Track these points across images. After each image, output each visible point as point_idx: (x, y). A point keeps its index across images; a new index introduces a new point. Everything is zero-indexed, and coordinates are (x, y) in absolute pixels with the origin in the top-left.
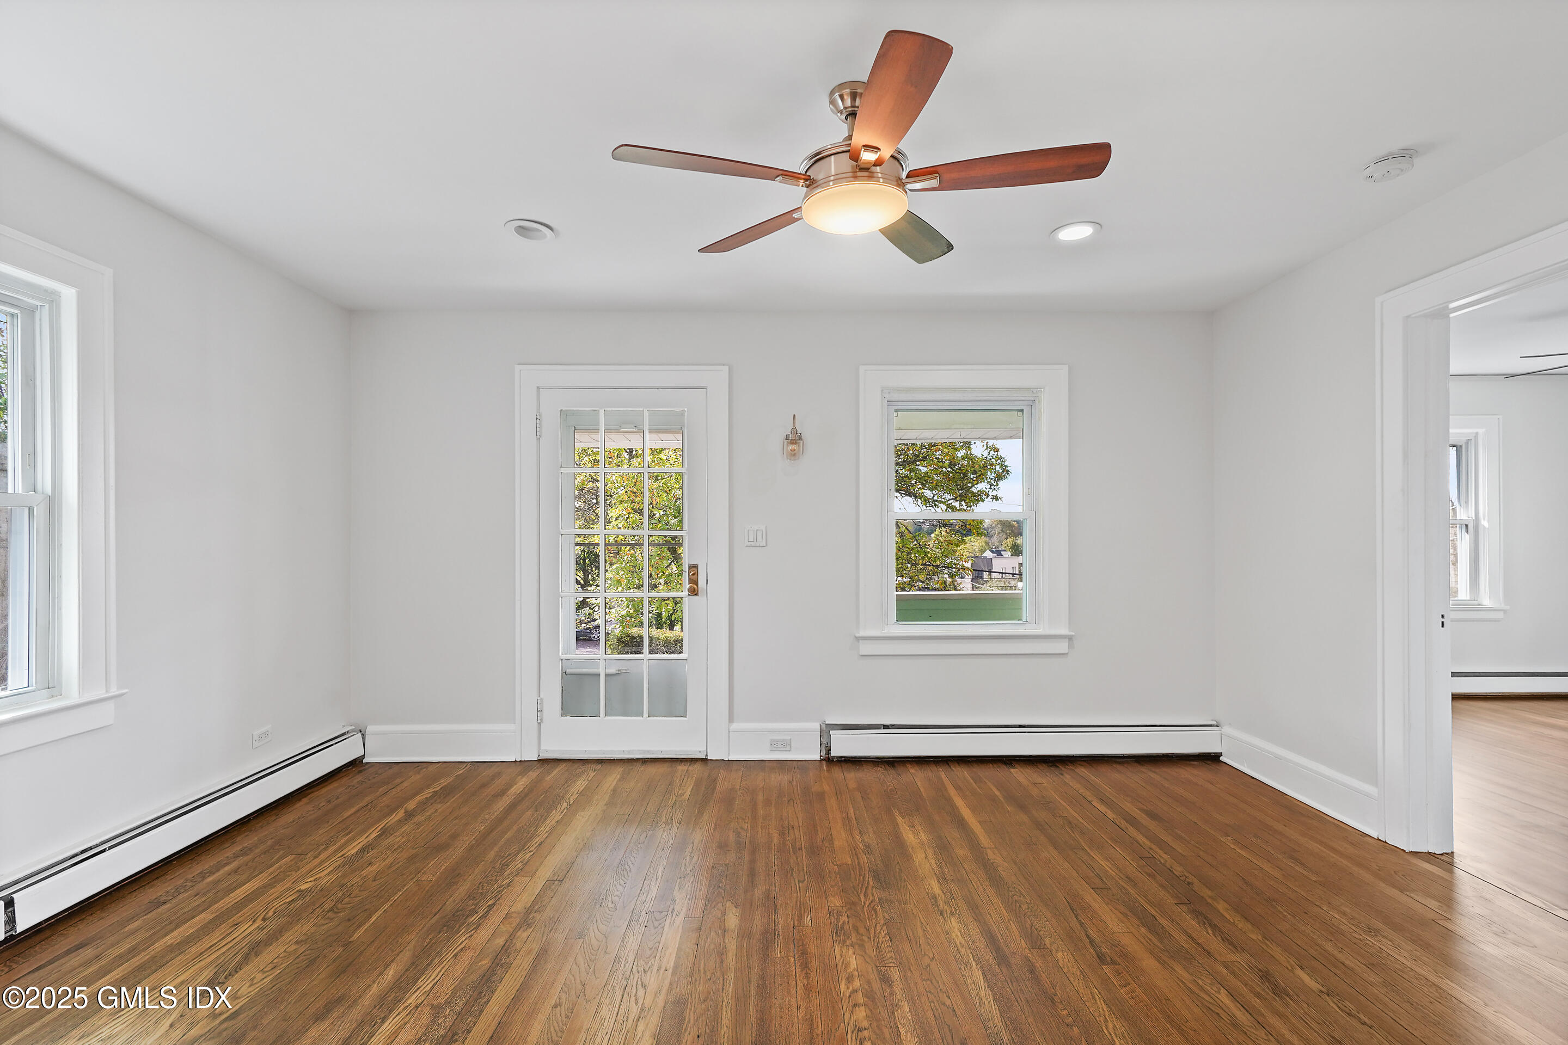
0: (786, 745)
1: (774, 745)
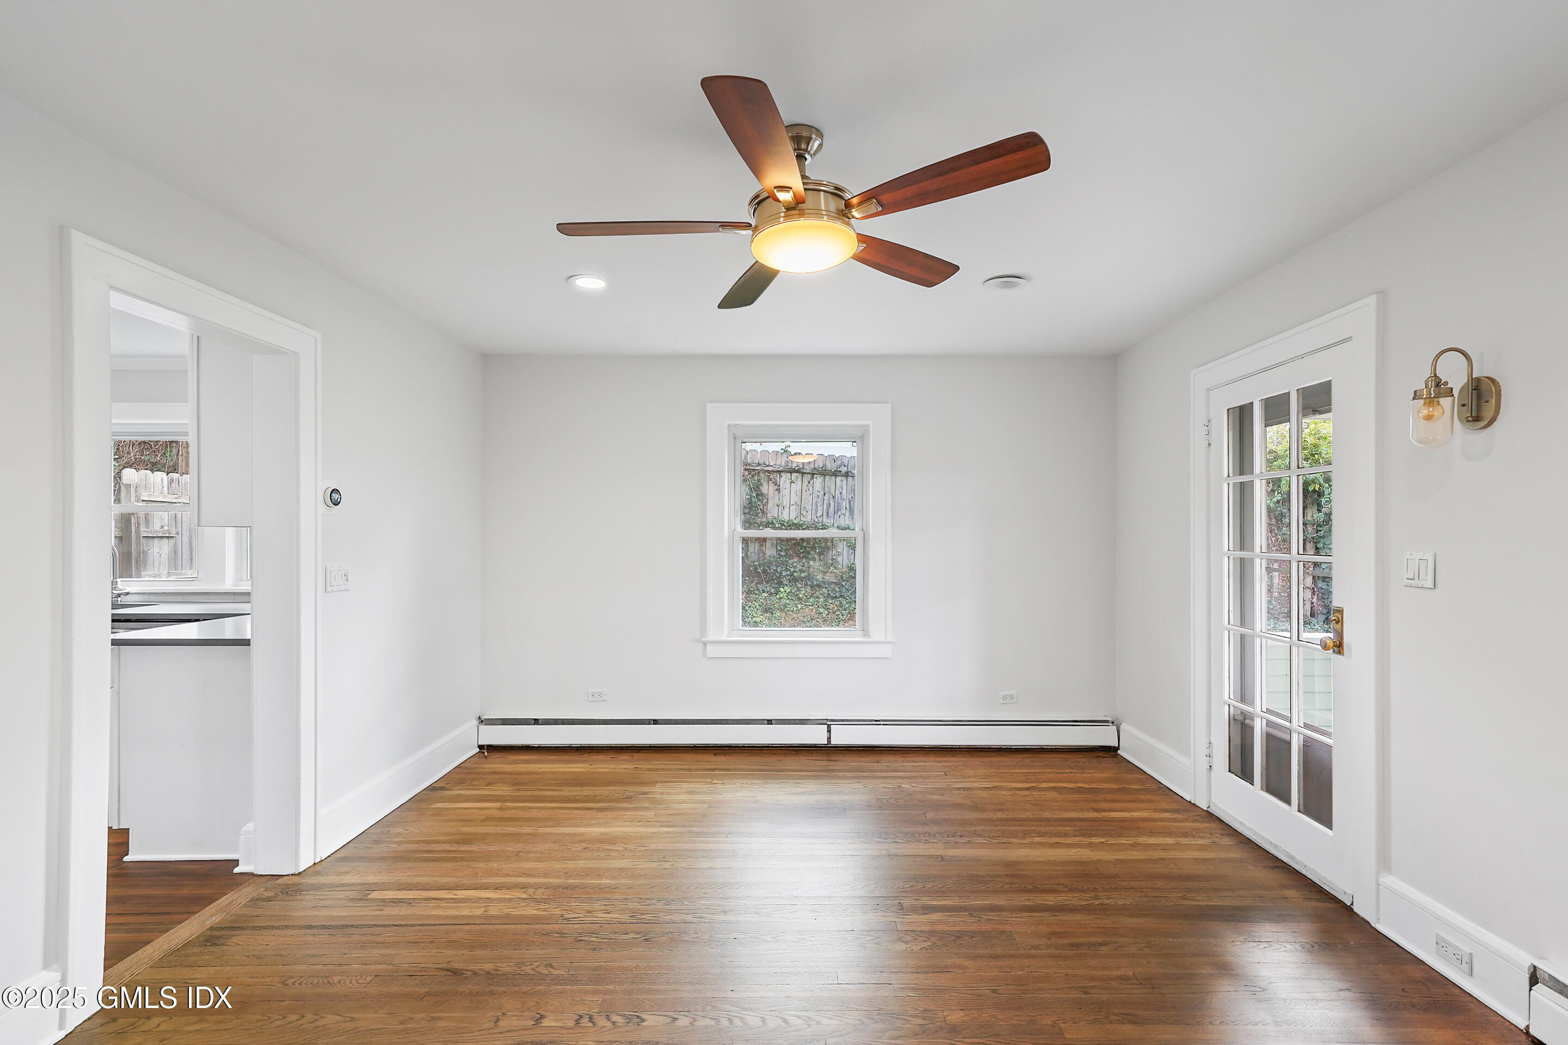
0: (1462, 961)
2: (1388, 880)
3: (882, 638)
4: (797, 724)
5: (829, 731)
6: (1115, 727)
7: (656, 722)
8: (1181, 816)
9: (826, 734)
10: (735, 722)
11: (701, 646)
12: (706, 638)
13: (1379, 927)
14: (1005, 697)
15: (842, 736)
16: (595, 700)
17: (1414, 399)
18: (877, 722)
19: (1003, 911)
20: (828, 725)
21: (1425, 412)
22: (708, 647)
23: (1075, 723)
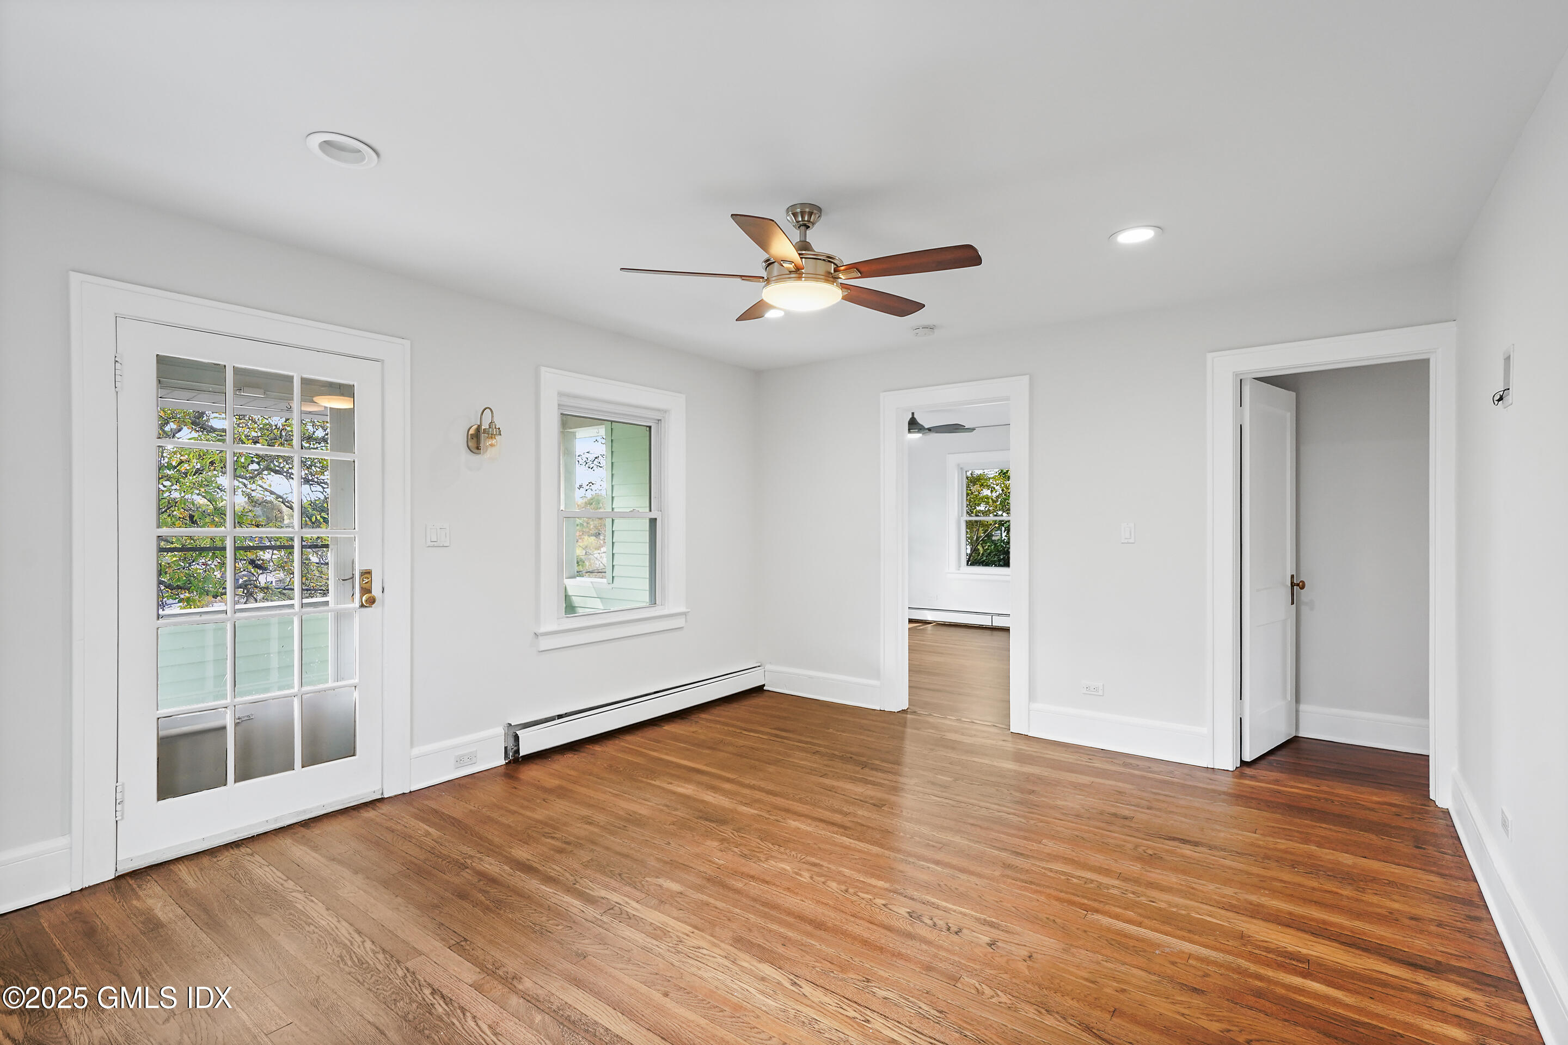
0: (472, 759)
1: (460, 762)
2: (416, 751)
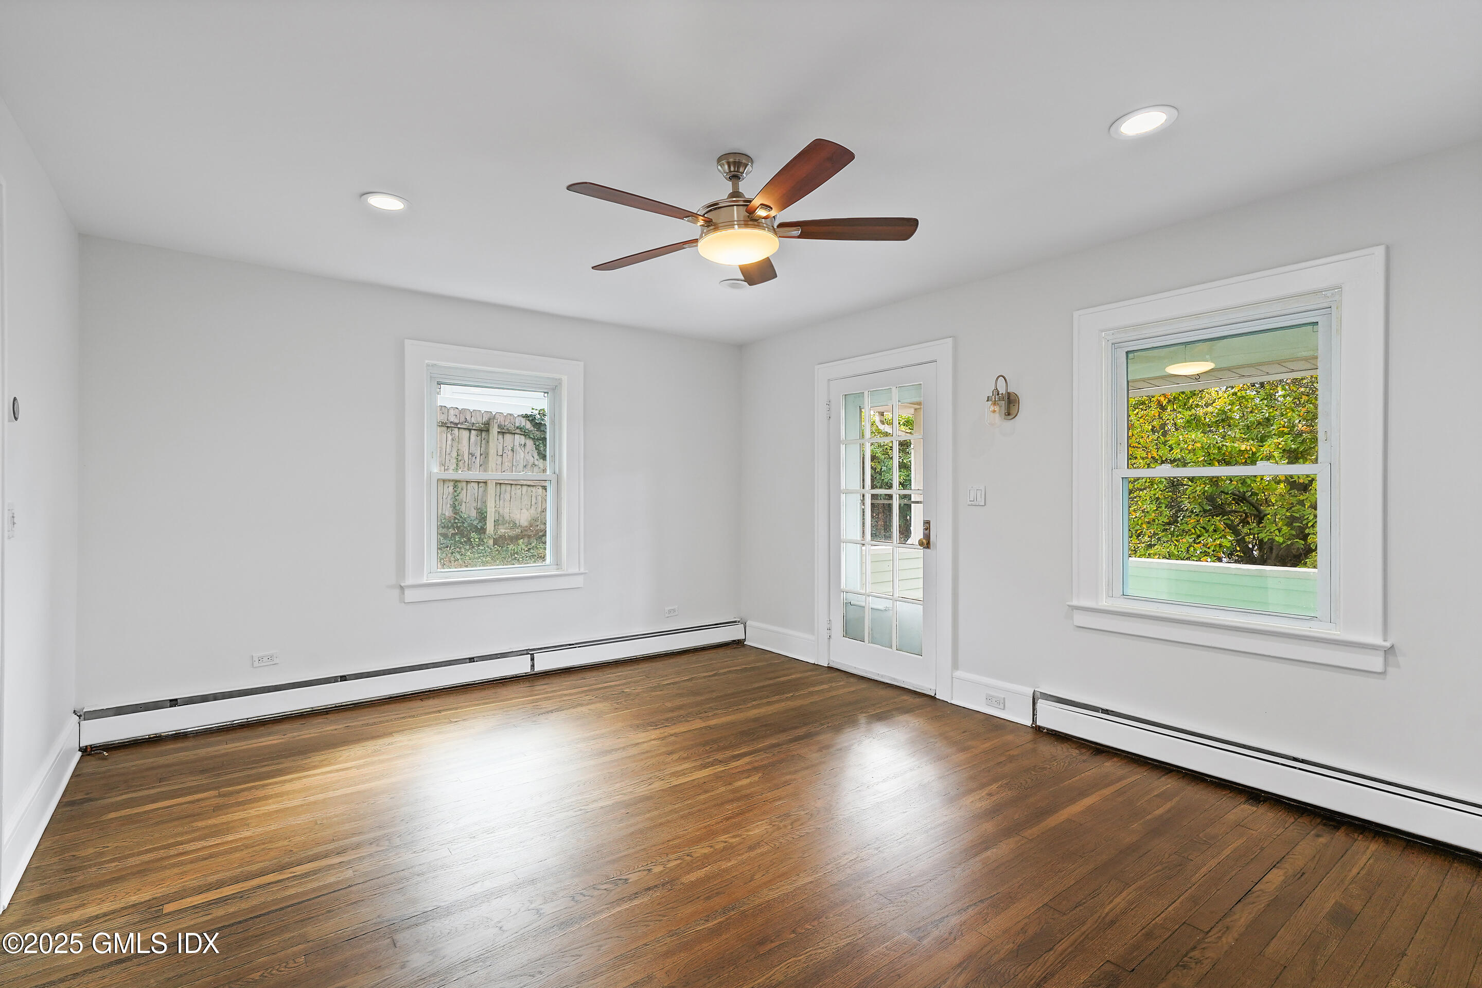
2: (958, 673)
3: (576, 570)
4: (499, 658)
5: (532, 659)
6: (743, 625)
7: (344, 678)
8: (818, 673)
9: (529, 663)
10: (435, 665)
11: (397, 592)
12: (405, 583)
13: (953, 702)
14: (670, 611)
15: (544, 663)
16: (262, 665)
17: (987, 401)
18: (571, 646)
19: (781, 745)
20: (531, 654)
21: (992, 408)
22: (407, 592)
23: (717, 625)
